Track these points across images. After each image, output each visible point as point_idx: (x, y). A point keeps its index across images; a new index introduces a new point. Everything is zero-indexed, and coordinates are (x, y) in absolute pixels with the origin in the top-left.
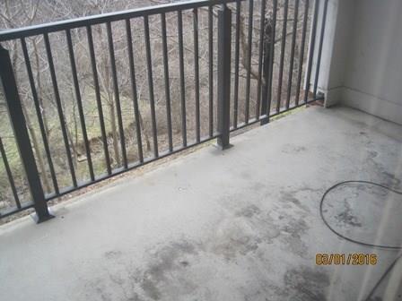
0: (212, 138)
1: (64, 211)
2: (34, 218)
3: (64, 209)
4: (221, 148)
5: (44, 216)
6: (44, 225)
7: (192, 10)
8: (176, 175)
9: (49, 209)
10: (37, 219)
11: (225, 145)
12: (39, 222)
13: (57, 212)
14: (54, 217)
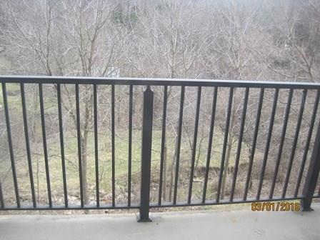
0: (296, 198)
1: (161, 220)
2: (137, 217)
3: (160, 217)
4: (302, 209)
5: (144, 218)
6: (142, 225)
7: (302, 90)
8: (256, 220)
9: (150, 214)
10: (139, 218)
11: (306, 207)
12: (139, 221)
13: (154, 218)
14: (151, 221)
